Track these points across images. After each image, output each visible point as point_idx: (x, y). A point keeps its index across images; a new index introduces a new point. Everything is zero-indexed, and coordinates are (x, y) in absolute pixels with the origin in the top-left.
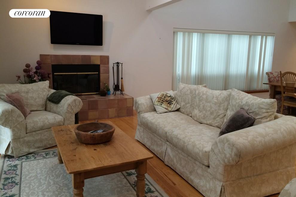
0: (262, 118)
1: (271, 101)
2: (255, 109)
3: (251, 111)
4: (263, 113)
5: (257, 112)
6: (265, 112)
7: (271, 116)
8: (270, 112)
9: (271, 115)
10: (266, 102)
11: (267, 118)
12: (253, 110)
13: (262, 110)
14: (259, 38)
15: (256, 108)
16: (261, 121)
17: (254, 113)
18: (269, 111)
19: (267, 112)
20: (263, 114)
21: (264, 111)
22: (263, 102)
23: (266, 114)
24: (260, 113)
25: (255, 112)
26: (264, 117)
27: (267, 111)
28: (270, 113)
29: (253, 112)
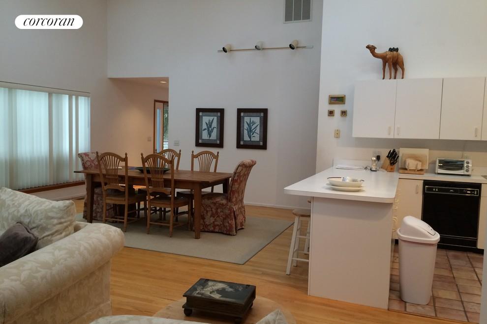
0: (52, 234)
1: (65, 205)
2: (40, 221)
3: (34, 225)
4: (54, 225)
5: (45, 225)
6: (57, 224)
7: (67, 229)
8: (65, 222)
9: (67, 227)
10: (57, 206)
11: (61, 233)
12: (37, 222)
13: (53, 220)
14: (66, 99)
15: (41, 219)
16: (52, 239)
17: (39, 228)
18: (63, 220)
19: (61, 223)
20: (55, 227)
21: (55, 221)
22: (53, 207)
23: (58, 227)
24: (49, 226)
25: (41, 226)
26: (56, 232)
27: (60, 221)
28: (65, 224)
29: (37, 227)
